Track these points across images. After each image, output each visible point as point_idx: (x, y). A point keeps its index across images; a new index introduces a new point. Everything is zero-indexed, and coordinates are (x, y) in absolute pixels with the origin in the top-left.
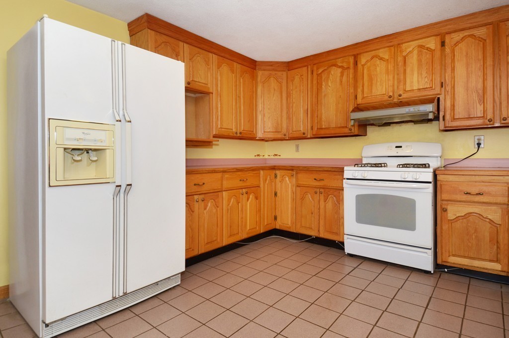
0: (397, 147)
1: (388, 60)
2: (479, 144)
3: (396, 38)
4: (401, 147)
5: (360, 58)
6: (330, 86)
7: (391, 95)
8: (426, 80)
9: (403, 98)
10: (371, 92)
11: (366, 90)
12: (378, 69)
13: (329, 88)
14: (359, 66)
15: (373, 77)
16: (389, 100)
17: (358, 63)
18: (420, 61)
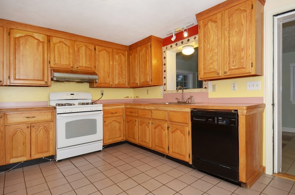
0: (71, 94)
1: (69, 46)
2: (102, 94)
3: (74, 37)
4: (73, 94)
5: (52, 39)
6: (27, 50)
7: (72, 66)
8: (89, 63)
9: (78, 70)
10: (60, 62)
11: (56, 59)
12: (64, 50)
13: (27, 51)
14: (52, 44)
15: (61, 53)
16: (70, 69)
17: (51, 41)
18: (86, 53)
